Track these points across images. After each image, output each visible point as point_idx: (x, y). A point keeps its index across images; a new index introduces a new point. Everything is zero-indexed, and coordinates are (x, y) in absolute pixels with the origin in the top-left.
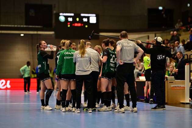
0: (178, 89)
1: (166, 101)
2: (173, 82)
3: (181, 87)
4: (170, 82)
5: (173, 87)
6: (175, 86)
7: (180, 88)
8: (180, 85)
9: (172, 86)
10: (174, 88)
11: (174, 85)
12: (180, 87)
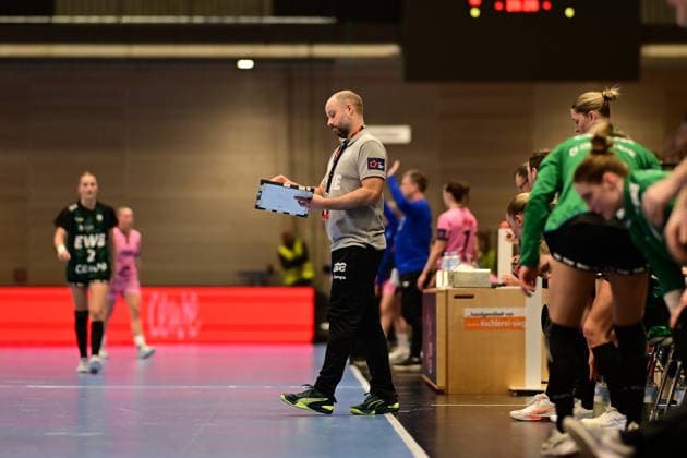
0: (497, 328)
1: (440, 383)
2: (471, 297)
3: (513, 319)
4: (456, 297)
5: (475, 319)
6: (484, 316)
7: (506, 324)
8: (506, 310)
9: (467, 312)
10: (479, 320)
11: (478, 310)
12: (505, 319)
